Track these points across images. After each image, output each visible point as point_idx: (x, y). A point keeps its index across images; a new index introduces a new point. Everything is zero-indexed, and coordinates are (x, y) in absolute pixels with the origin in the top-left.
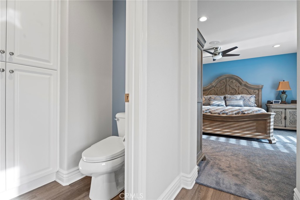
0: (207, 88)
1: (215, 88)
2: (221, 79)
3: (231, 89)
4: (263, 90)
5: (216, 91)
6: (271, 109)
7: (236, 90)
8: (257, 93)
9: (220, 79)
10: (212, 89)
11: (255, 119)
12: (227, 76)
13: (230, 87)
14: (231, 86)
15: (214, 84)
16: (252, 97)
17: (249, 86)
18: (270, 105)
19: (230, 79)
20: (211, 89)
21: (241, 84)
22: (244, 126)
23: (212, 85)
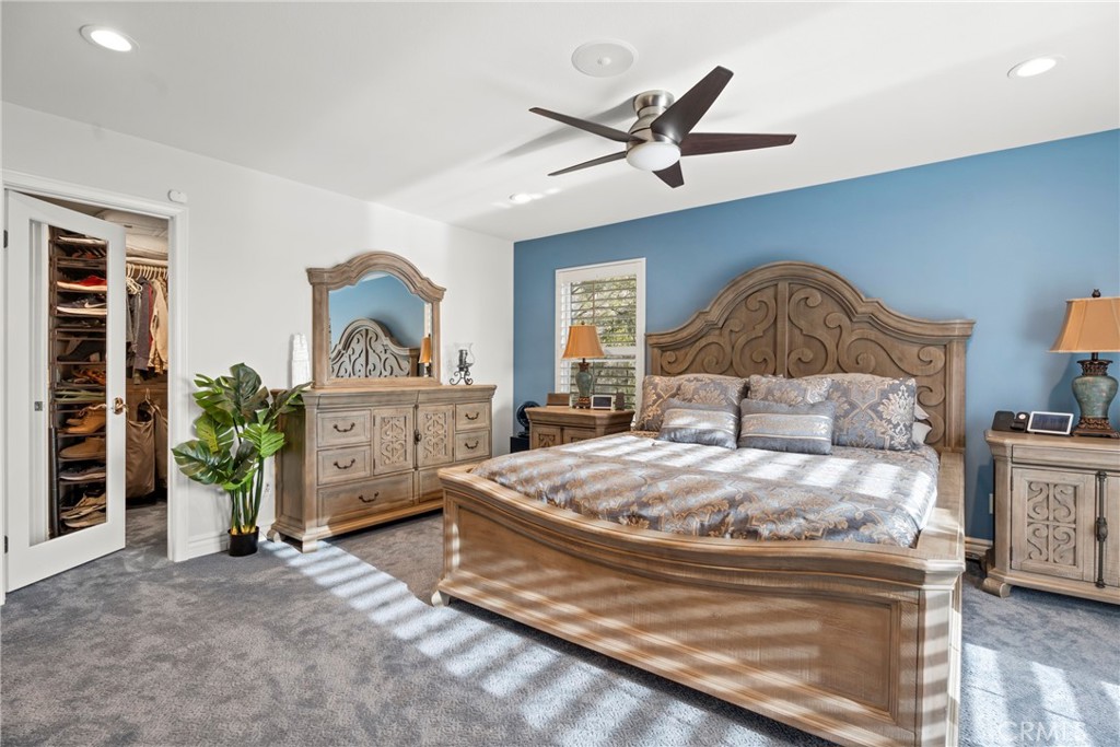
0: (684, 334)
1: (721, 335)
2: (751, 287)
3: (799, 339)
4: (973, 345)
5: (728, 349)
6: (1010, 465)
7: (825, 346)
8: (940, 364)
9: (744, 285)
10: (710, 339)
11: (816, 585)
12: (778, 272)
13: (797, 332)
14: (802, 323)
15: (715, 315)
16: (894, 389)
17: (892, 322)
18: (1003, 446)
19: (796, 287)
20: (703, 342)
21: (849, 311)
22: (753, 630)
23: (709, 318)
